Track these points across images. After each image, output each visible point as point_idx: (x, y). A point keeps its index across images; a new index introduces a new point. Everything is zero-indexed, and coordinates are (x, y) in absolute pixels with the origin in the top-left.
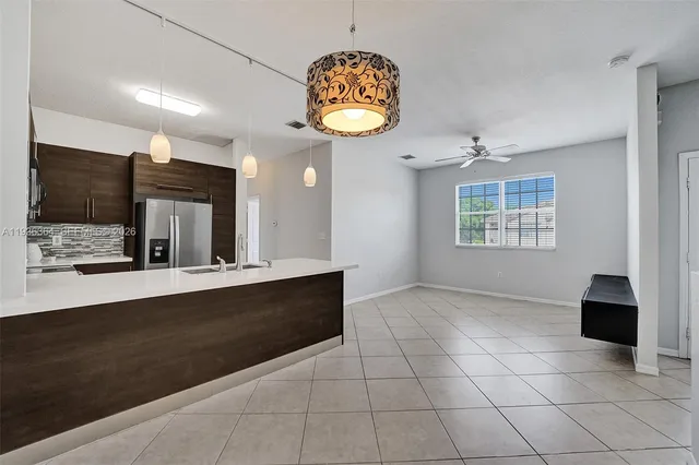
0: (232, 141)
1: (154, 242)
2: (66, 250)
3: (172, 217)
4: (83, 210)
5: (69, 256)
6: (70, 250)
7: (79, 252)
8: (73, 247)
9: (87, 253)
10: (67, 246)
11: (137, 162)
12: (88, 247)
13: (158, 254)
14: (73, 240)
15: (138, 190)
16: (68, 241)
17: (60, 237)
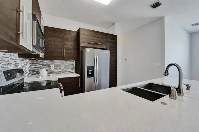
0: (114, 24)
1: (89, 68)
2: (56, 71)
3: (95, 56)
4: (61, 54)
5: (57, 73)
6: (57, 71)
7: (60, 72)
8: (58, 70)
9: (63, 72)
10: (56, 69)
11: (81, 32)
12: (63, 70)
13: (90, 73)
14: (58, 67)
15: (82, 44)
16: (56, 67)
17: (53, 66)
